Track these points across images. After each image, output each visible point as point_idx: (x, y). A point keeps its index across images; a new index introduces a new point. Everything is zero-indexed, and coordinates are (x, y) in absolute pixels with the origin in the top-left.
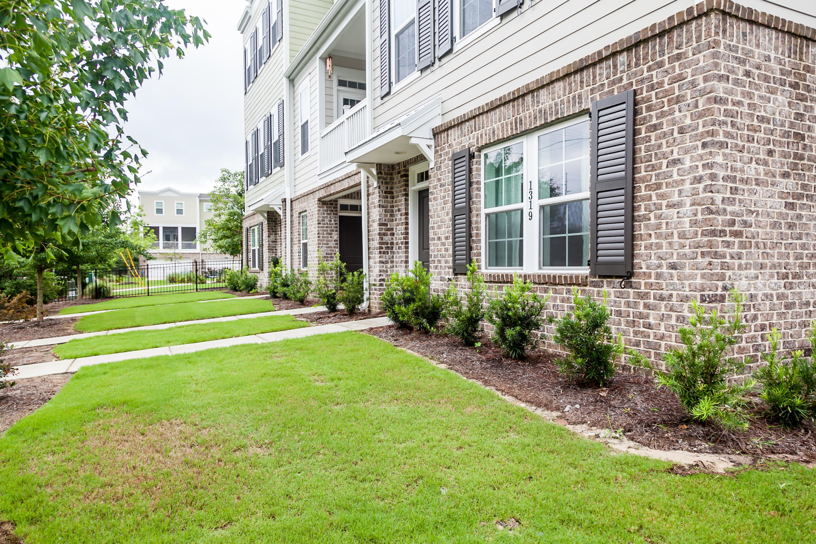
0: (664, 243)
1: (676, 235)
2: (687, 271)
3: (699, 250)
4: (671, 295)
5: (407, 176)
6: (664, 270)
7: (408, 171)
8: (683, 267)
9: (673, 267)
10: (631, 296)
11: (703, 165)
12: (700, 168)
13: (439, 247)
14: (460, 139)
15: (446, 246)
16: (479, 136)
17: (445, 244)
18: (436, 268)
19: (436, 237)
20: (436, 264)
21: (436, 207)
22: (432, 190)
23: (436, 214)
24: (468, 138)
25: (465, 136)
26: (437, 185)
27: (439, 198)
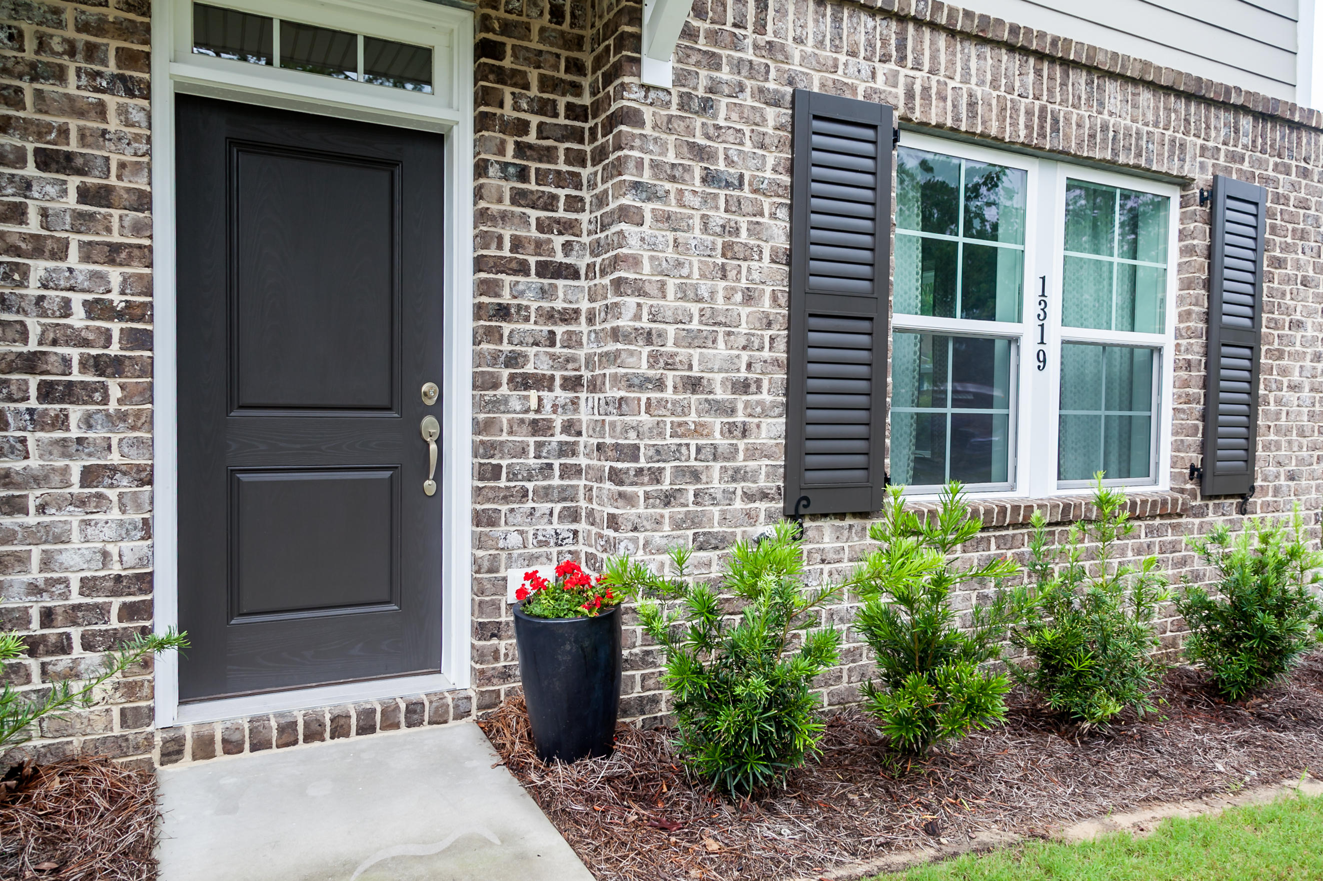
0: (1284, 441)
1: (1295, 432)
6: (1283, 481)
8: (1301, 477)
10: (1246, 526)
13: (693, 417)
14: (827, 54)
15: (740, 418)
16: (918, 88)
17: (733, 411)
18: (668, 499)
19: (670, 377)
20: (666, 486)
21: (670, 253)
22: (646, 177)
23: (671, 285)
24: (865, 66)
25: (853, 54)
26: (687, 169)
27: (697, 222)
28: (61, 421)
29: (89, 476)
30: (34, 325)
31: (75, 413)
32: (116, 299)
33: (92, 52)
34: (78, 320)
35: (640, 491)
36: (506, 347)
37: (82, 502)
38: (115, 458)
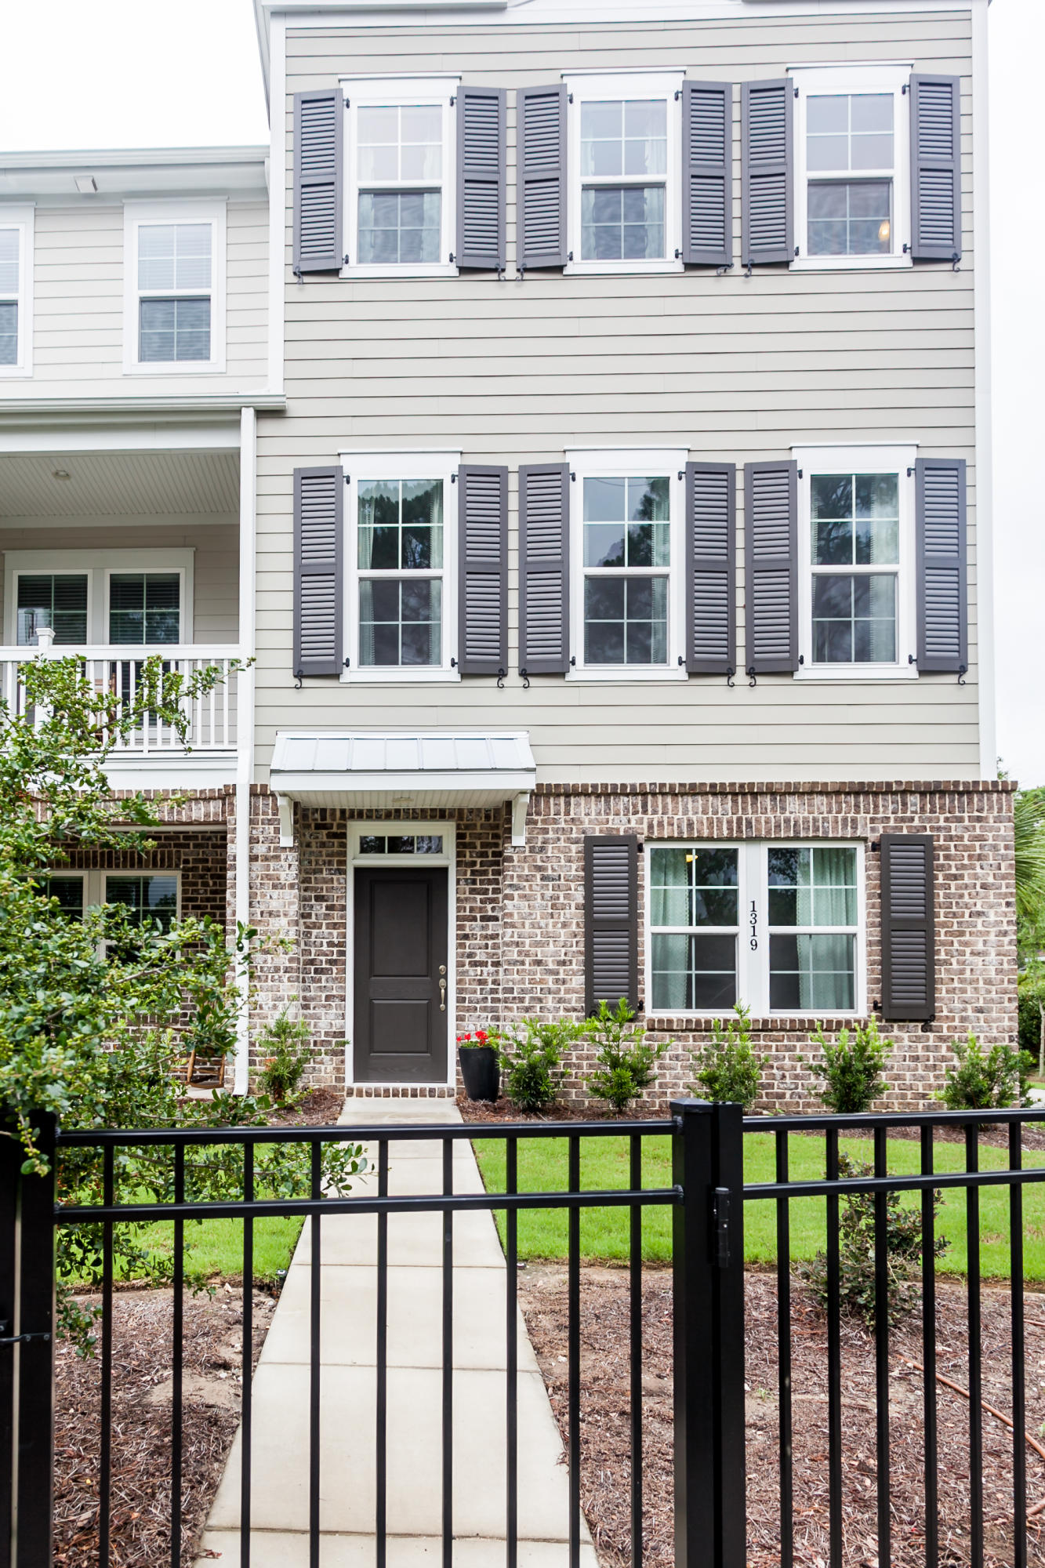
0: (969, 988)
1: (981, 982)
2: (994, 1015)
3: (1006, 996)
4: (978, 1037)
5: (344, 835)
6: (970, 1013)
7: (345, 826)
8: (989, 1011)
9: (980, 1010)
10: (931, 1040)
11: (1008, 922)
12: (1005, 924)
13: (538, 977)
14: (603, 817)
15: (561, 976)
16: (655, 823)
17: (558, 973)
18: (527, 1010)
19: (527, 960)
20: (526, 1004)
21: (527, 910)
22: (515, 881)
23: (527, 923)
24: (624, 819)
25: (617, 814)
26: (533, 876)
27: (539, 897)
28: (320, 981)
29: (328, 998)
30: (313, 950)
31: (324, 977)
32: (336, 941)
33: (330, 863)
34: (325, 948)
35: (515, 1006)
36: (467, 950)
37: (325, 1007)
38: (334, 993)
